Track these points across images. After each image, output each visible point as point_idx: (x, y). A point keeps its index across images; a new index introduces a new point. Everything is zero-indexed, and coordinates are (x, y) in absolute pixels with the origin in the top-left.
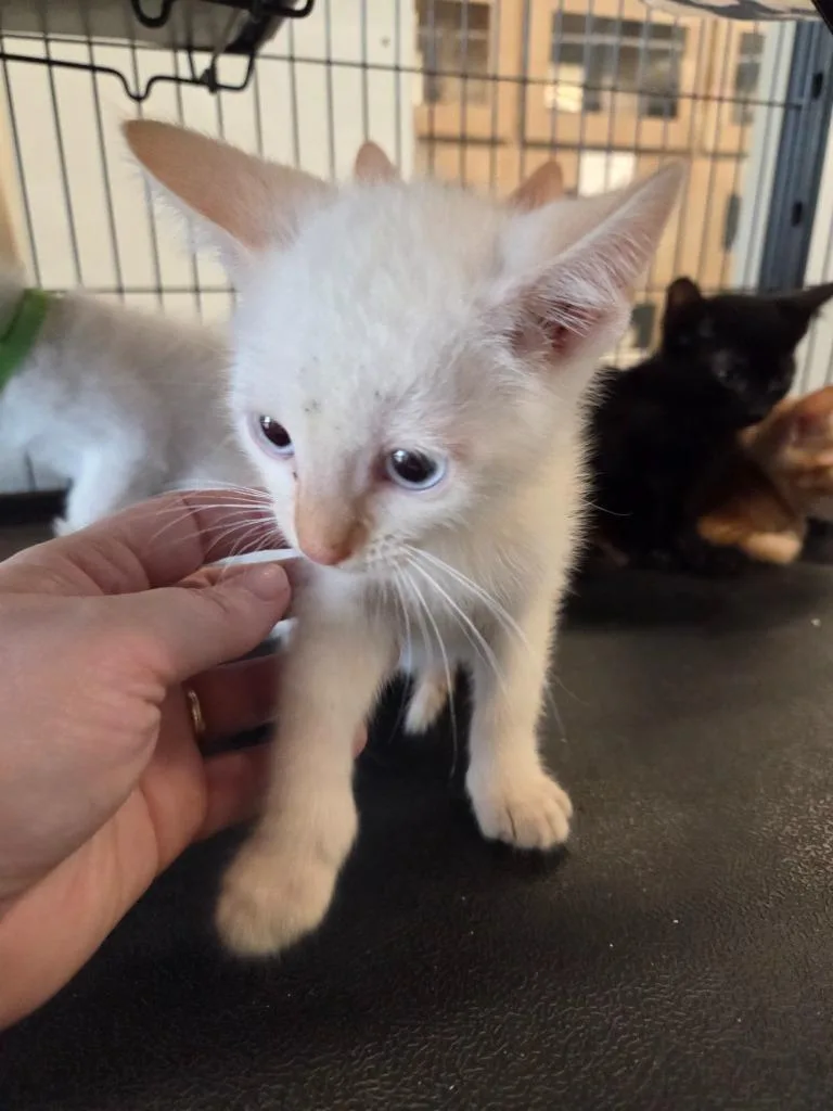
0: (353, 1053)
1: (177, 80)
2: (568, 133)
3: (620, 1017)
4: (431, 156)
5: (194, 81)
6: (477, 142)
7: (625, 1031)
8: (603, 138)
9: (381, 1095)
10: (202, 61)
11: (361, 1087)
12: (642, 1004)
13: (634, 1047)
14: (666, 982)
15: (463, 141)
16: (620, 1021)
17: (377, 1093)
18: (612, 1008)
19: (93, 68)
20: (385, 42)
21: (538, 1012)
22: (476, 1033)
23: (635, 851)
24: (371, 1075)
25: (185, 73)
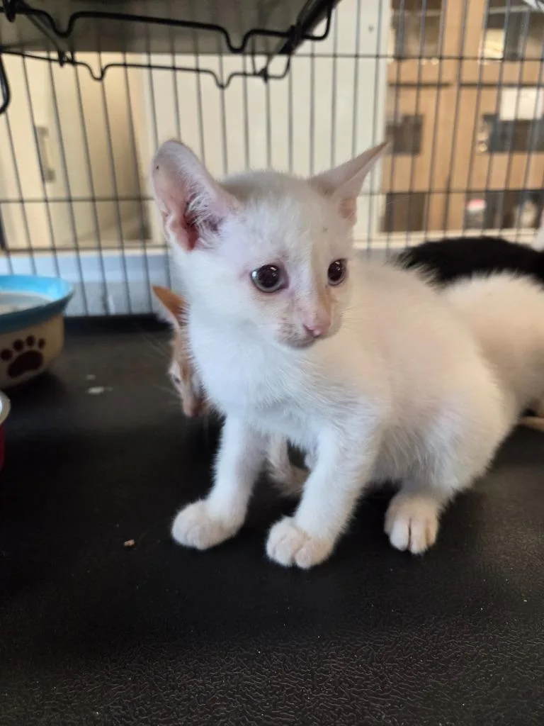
0: (324, 644)
1: (245, 74)
2: (491, 76)
3: (483, 650)
4: (397, 96)
5: (255, 74)
6: (428, 85)
7: (485, 658)
8: (516, 79)
9: (339, 668)
10: (260, 61)
11: (326, 662)
12: (498, 645)
13: (491, 668)
14: (515, 634)
15: (419, 86)
16: (483, 652)
17: (335, 667)
18: (479, 644)
19: (198, 70)
20: (371, 29)
21: (433, 639)
22: (395, 645)
23: (502, 556)
24: (333, 657)
25: (249, 70)
